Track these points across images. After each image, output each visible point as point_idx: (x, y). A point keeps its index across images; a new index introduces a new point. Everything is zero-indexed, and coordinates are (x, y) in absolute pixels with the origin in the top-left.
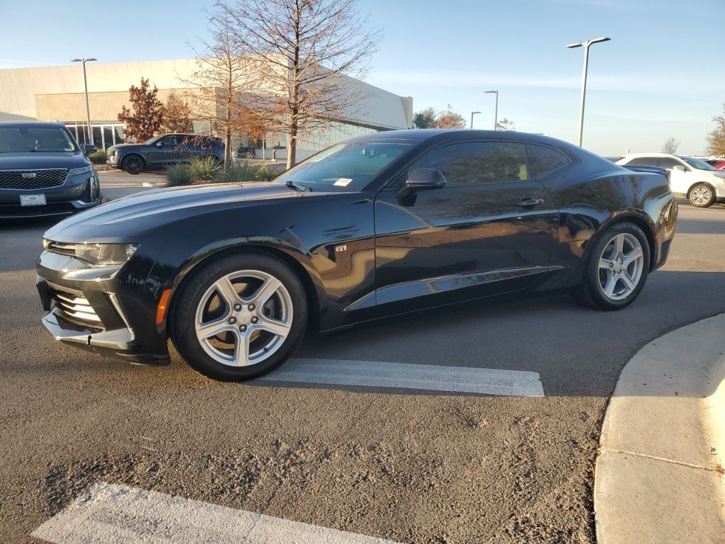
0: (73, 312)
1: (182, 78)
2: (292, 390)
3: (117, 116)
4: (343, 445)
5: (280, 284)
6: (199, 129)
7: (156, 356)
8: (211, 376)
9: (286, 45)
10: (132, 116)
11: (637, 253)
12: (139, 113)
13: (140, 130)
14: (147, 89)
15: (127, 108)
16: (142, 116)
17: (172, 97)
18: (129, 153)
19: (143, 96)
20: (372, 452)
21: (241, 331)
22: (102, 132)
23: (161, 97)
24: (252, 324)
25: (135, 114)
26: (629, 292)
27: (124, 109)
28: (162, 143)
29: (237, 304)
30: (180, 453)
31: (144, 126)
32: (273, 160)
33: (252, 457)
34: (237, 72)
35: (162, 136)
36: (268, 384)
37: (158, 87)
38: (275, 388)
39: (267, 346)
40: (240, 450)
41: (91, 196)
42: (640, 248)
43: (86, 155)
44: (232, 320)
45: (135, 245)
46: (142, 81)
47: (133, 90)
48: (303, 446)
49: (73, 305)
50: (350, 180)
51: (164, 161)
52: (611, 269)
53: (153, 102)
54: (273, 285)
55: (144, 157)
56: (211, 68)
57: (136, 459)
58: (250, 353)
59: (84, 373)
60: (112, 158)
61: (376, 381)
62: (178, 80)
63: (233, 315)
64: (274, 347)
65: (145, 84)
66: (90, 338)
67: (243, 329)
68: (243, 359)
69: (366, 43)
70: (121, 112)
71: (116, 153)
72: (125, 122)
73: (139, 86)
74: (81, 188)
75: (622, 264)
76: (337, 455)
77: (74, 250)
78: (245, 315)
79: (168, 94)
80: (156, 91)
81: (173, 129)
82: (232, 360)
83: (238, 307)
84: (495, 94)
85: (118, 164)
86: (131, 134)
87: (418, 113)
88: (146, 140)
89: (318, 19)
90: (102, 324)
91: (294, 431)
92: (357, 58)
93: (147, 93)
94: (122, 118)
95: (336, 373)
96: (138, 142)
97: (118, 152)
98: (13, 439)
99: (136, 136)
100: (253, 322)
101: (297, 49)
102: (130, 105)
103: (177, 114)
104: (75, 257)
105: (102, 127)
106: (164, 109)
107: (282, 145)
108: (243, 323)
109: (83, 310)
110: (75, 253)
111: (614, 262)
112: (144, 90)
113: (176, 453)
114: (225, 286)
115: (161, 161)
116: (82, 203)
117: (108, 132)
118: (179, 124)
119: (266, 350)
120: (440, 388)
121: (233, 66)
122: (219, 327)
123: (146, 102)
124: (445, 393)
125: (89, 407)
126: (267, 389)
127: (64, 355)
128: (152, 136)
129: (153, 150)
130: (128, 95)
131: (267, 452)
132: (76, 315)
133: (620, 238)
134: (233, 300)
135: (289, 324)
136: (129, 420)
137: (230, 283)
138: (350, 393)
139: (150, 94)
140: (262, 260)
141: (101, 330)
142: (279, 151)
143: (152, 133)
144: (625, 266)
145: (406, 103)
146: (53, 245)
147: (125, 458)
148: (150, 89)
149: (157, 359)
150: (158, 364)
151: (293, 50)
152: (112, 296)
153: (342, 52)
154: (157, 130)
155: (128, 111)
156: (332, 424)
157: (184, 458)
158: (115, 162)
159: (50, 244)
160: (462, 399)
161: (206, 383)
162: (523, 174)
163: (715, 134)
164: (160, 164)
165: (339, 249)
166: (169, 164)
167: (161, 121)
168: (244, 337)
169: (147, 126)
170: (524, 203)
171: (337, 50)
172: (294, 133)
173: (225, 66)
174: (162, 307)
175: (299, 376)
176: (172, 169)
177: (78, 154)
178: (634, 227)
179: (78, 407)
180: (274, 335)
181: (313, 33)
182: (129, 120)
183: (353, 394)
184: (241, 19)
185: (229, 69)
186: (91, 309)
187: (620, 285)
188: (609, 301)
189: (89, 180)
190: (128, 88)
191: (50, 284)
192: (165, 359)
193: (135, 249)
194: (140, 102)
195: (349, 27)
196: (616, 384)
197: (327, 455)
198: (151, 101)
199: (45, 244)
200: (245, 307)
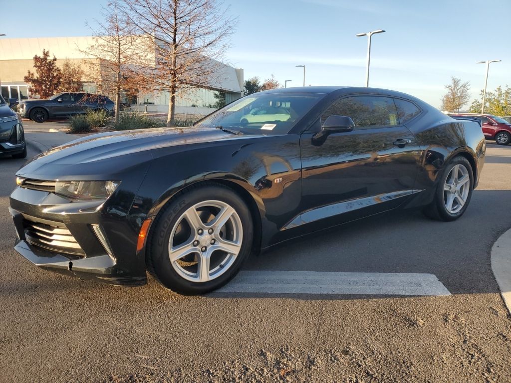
0: (51, 240)
1: (82, 50)
2: (250, 300)
3: (24, 78)
4: (320, 351)
5: (233, 211)
6: (88, 89)
7: (135, 278)
8: (179, 292)
9: (167, 26)
10: (36, 78)
11: (466, 179)
12: (42, 76)
13: (42, 90)
14: (48, 58)
15: (31, 72)
16: (44, 79)
17: (67, 65)
18: (34, 106)
19: (44, 63)
20: (348, 356)
21: (203, 251)
22: (9, 90)
23: (59, 65)
24: (211, 246)
25: (38, 76)
26: (461, 207)
27: (29, 73)
28: (62, 99)
29: (199, 230)
30: (180, 369)
31: (46, 86)
32: (145, 112)
33: (247, 369)
34: (125, 46)
35: (61, 94)
36: (227, 296)
37: (57, 57)
38: (235, 299)
39: (222, 263)
40: (233, 362)
41: (18, 139)
42: (467, 175)
43: (10, 106)
44: (196, 243)
45: (115, 181)
46: (44, 52)
47: (36, 59)
48: (286, 354)
49: (51, 235)
50: (275, 125)
51: (68, 113)
52: (450, 190)
53: (53, 68)
54: (228, 212)
55: (48, 110)
56: (104, 43)
57: (141, 379)
58: (210, 270)
59: (58, 294)
60: (21, 110)
61: (314, 289)
62: (78, 52)
63: (197, 239)
64: (228, 264)
65: (46, 54)
66: (71, 264)
67: (204, 250)
68: (205, 275)
69: (226, 27)
70: (27, 75)
71: (25, 107)
72: (30, 83)
73: (42, 56)
74: (9, 132)
75: (456, 186)
76: (320, 361)
77: (54, 186)
78: (205, 238)
79: (64, 62)
80: (55, 60)
81: (68, 89)
82: (196, 277)
83: (200, 231)
84: (303, 68)
85: (26, 114)
86: (36, 92)
87: (247, 80)
88: (47, 97)
89: (192, 7)
90: (84, 251)
91: (271, 340)
92: (220, 37)
93: (48, 61)
94: (27, 79)
95: (278, 283)
96: (41, 98)
97: (26, 106)
98: (13, 365)
99: (40, 94)
100: (211, 244)
101: (176, 30)
102: (34, 70)
103: (71, 79)
104: (54, 193)
105: (9, 87)
106: (60, 73)
107: (149, 101)
108: (205, 245)
109: (62, 238)
110: (54, 189)
111: (452, 186)
112: (45, 59)
113: (176, 370)
114: (192, 214)
115: (65, 113)
116: (11, 145)
117: (14, 91)
118: (72, 85)
119: (222, 267)
120: (368, 292)
121: (121, 42)
122: (186, 250)
123: (47, 67)
124: (375, 296)
125: (75, 327)
126: (228, 300)
127: (34, 277)
128: (52, 94)
129: (55, 104)
130: (33, 62)
131: (258, 362)
132: (53, 243)
133: (456, 168)
134: (198, 226)
135: (240, 244)
136: (118, 338)
137: (196, 211)
138: (299, 301)
139: (50, 62)
140: (221, 192)
141: (82, 257)
142: (149, 107)
143: (53, 92)
144: (458, 188)
145: (239, 73)
146: (27, 182)
147: (130, 379)
148: (50, 58)
149: (136, 281)
150: (136, 285)
151: (173, 30)
152: (96, 227)
153: (209, 33)
154: (56, 90)
155: (33, 74)
156: (301, 331)
157: (186, 375)
158: (24, 113)
159: (24, 181)
160: (391, 301)
161: (173, 297)
162: (393, 121)
163: (447, 96)
164: (65, 115)
165: (277, 181)
166: (72, 115)
167: (59, 83)
168: (205, 257)
169: (48, 86)
170: (398, 143)
171: (207, 31)
172: (173, 92)
173: (115, 42)
174: (142, 235)
175: (250, 288)
176: (74, 119)
177: (4, 106)
178: (465, 160)
179: (65, 328)
180: (226, 253)
181: (187, 18)
182: (34, 81)
183: (302, 302)
184: (134, 5)
185: (118, 44)
186: (72, 239)
187: (455, 202)
188: (449, 214)
189: (15, 127)
190: (32, 57)
191: (26, 216)
192: (143, 280)
193: (116, 185)
194: (42, 68)
195: (213, 15)
196: (496, 281)
197: (312, 362)
198: (51, 67)
199: (19, 181)
200: (206, 231)
